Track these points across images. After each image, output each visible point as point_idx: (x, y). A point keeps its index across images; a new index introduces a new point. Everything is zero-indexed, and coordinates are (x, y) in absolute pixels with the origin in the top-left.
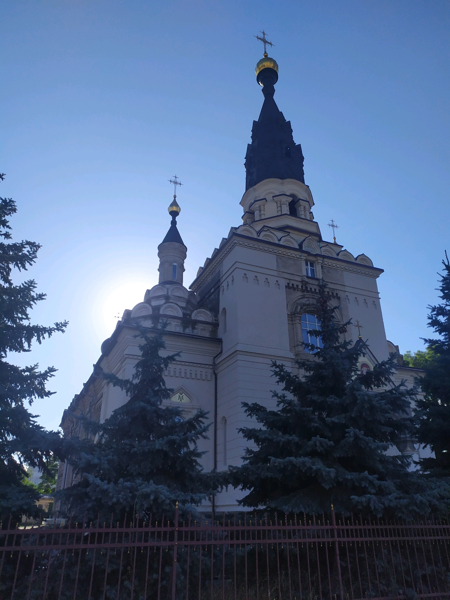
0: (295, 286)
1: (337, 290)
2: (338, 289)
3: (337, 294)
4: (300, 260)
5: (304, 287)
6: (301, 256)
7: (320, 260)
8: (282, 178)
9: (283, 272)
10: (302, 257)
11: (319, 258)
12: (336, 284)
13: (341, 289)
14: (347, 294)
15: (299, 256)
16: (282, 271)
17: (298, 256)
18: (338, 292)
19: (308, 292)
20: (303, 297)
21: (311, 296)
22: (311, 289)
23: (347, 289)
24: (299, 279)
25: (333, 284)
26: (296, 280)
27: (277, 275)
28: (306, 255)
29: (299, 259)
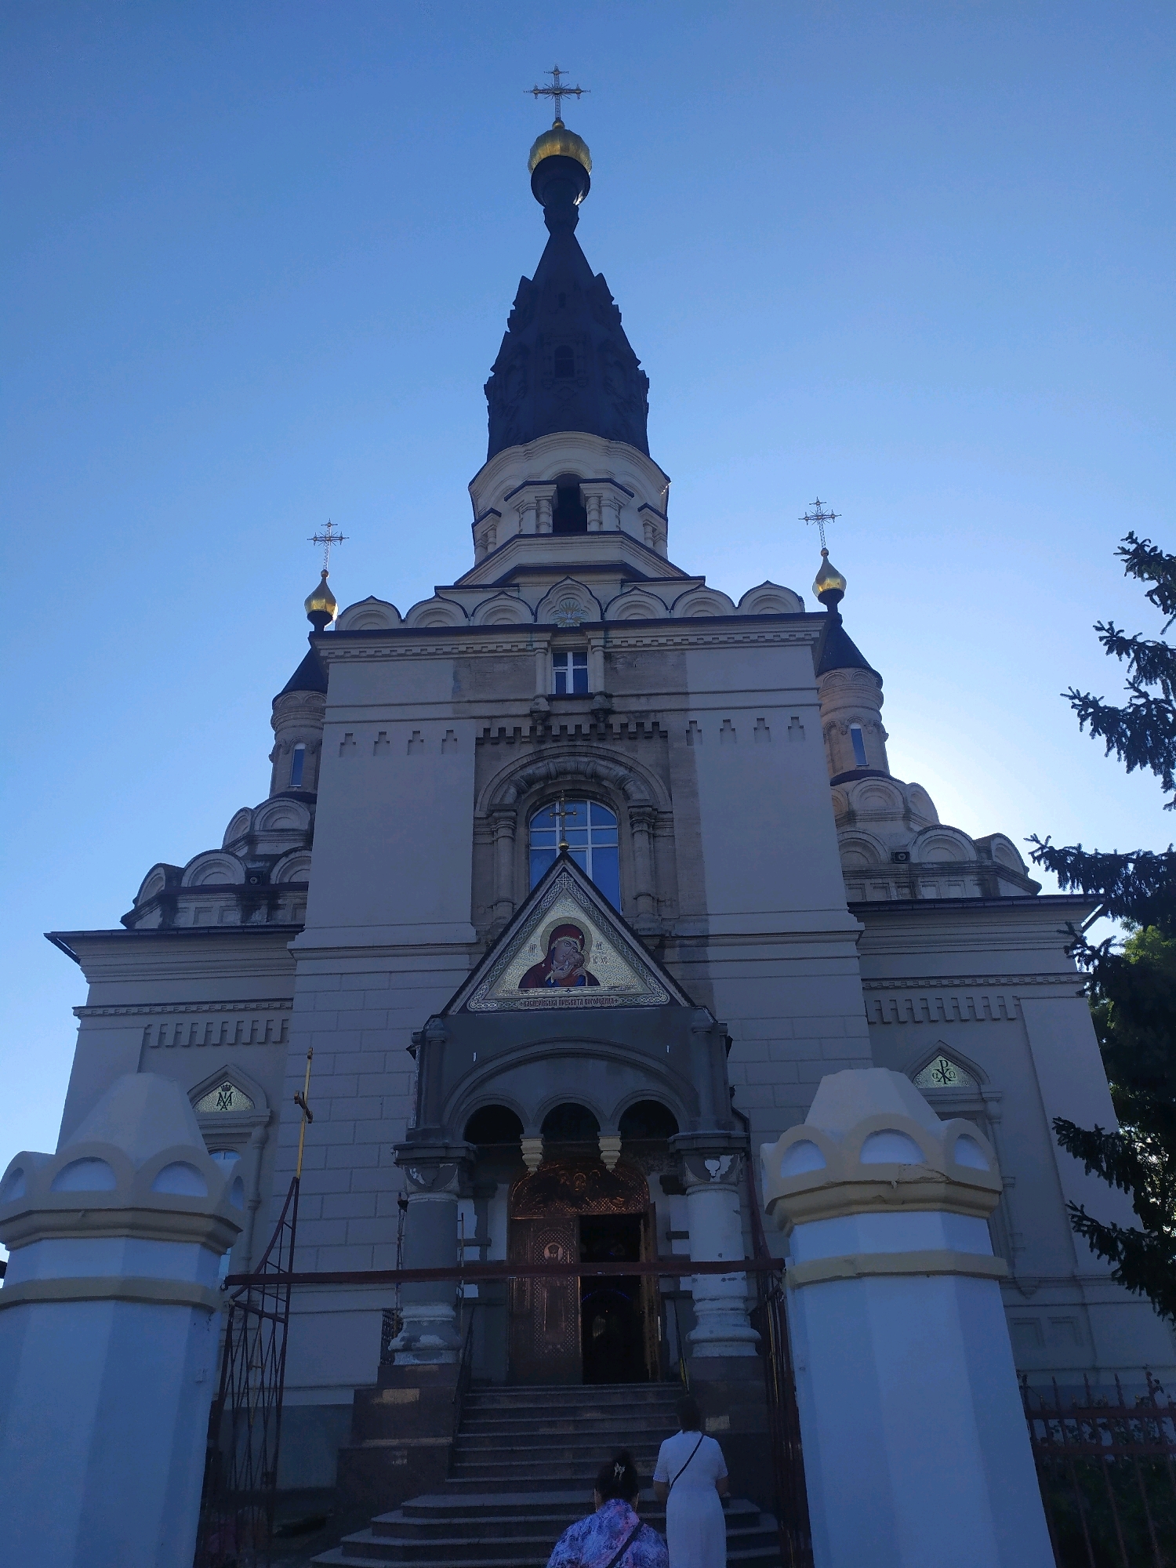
0: (510, 733)
1: (655, 711)
2: (659, 708)
3: (656, 724)
4: (532, 653)
5: (540, 728)
6: (530, 643)
7: (596, 639)
8: (526, 440)
9: (469, 702)
10: (536, 645)
11: (590, 634)
12: (653, 697)
13: (668, 707)
14: (693, 716)
15: (525, 644)
16: (466, 699)
17: (522, 646)
18: (659, 717)
19: (556, 739)
20: (539, 757)
21: (566, 750)
22: (564, 728)
23: (694, 702)
24: (524, 709)
25: (643, 700)
26: (515, 714)
27: (452, 716)
28: (547, 636)
29: (529, 653)
